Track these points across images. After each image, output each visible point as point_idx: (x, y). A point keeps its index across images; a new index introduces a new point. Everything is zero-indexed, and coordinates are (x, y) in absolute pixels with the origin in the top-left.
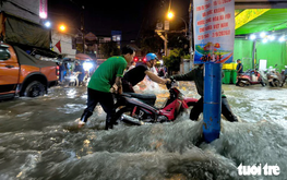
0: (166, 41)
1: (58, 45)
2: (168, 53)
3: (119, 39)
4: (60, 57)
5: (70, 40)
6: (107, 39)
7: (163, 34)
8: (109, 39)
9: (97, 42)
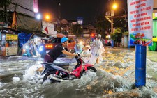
0: (112, 23)
1: (46, 29)
2: (114, 31)
3: (81, 22)
4: (48, 36)
5: (53, 26)
6: (74, 23)
7: (110, 19)
8: (75, 23)
9: (68, 25)
